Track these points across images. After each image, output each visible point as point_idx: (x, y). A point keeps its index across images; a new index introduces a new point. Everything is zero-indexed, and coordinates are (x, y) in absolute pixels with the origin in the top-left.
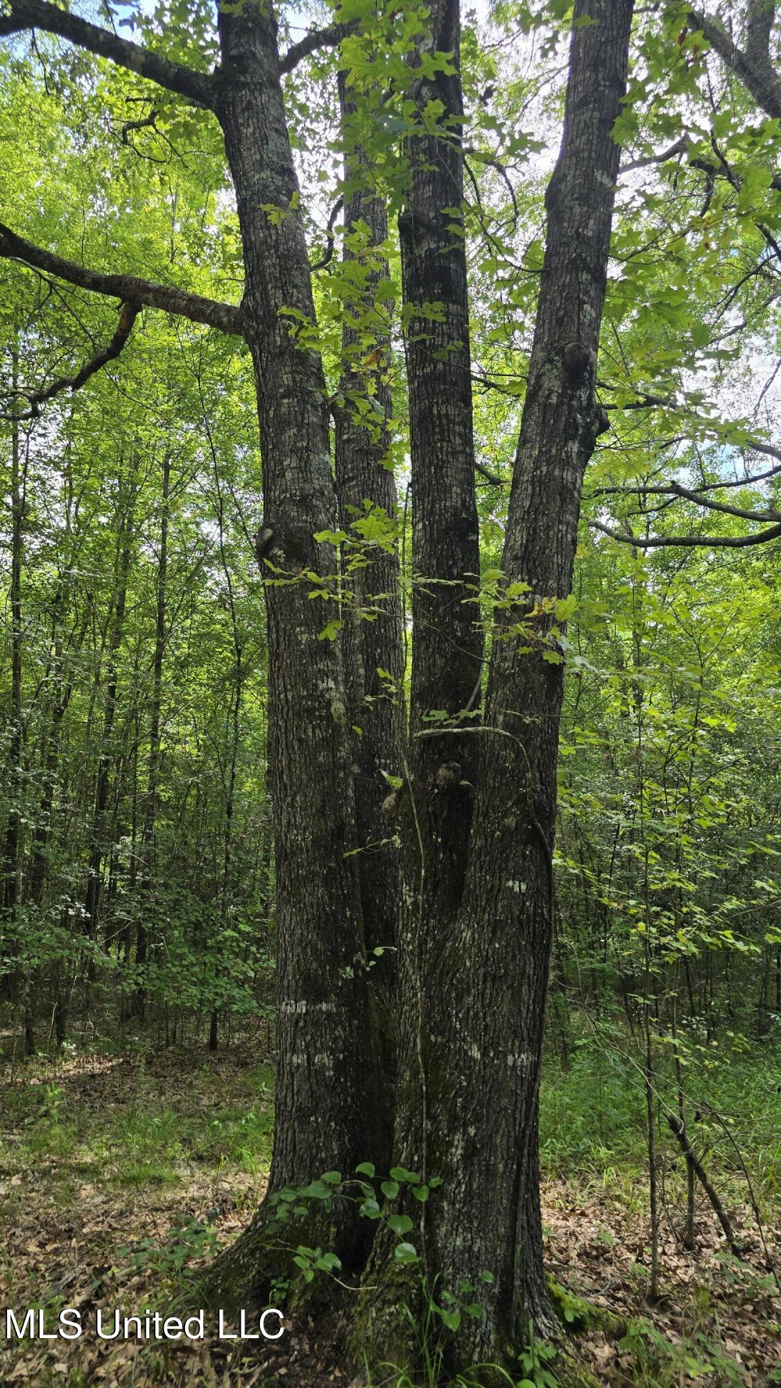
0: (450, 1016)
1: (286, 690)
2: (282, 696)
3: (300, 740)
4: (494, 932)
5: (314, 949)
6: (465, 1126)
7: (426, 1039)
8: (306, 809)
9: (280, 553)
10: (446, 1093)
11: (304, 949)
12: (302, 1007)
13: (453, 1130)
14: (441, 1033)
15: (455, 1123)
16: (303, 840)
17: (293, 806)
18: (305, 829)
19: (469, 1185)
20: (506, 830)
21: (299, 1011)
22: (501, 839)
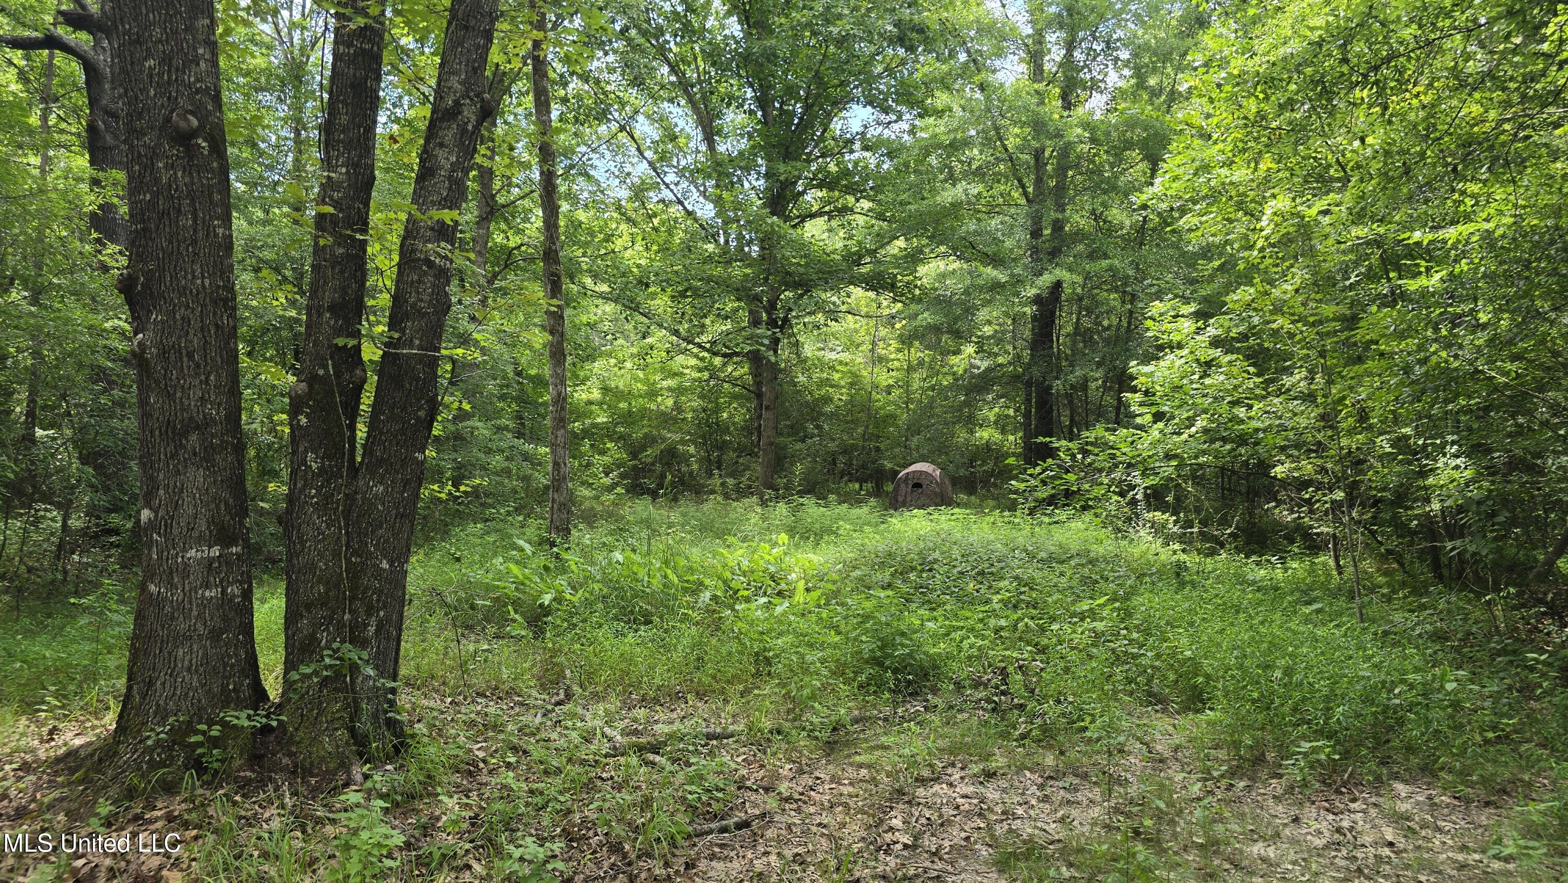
0: (366, 544)
1: (203, 277)
2: (199, 282)
3: (217, 325)
4: (404, 487)
5: (226, 504)
6: (378, 612)
7: (348, 561)
8: (219, 388)
9: (204, 144)
10: (364, 593)
11: (217, 506)
12: (216, 551)
13: (369, 615)
14: (360, 556)
15: (370, 610)
16: (218, 414)
17: (207, 383)
18: (219, 405)
19: (378, 647)
20: (418, 419)
21: (212, 554)
22: (415, 425)
